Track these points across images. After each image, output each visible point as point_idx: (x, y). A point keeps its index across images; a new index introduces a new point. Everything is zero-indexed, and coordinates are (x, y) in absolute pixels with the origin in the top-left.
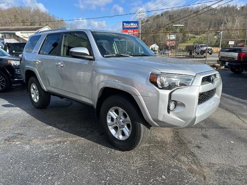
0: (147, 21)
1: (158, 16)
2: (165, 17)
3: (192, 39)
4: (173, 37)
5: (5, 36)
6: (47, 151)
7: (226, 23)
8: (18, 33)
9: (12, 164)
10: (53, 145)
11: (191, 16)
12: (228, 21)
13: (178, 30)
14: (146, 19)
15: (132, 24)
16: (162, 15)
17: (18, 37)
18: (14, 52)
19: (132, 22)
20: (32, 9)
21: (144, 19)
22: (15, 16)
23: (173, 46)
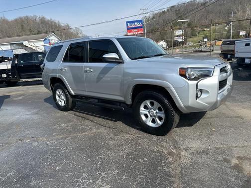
0: (153, 19)
1: (164, 12)
2: (171, 13)
3: (201, 33)
4: (180, 32)
6: (51, 146)
7: (236, 13)
8: (26, 43)
9: (23, 156)
10: (57, 141)
11: (199, 9)
12: (238, 11)
14: (151, 17)
15: (136, 24)
16: (168, 10)
18: (22, 62)
19: (136, 21)
20: (38, 18)
21: (149, 17)
23: (181, 42)
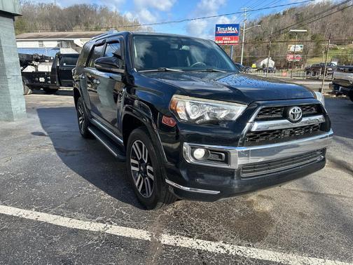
0: (259, 24)
1: (278, 16)
2: (288, 17)
4: (299, 48)
5: (61, 44)
8: (77, 41)
13: (309, 38)
14: (258, 21)
15: (230, 29)
16: (284, 13)
17: (77, 46)
19: (230, 25)
20: (99, 8)
21: (255, 20)
22: (77, 17)
23: (297, 62)
